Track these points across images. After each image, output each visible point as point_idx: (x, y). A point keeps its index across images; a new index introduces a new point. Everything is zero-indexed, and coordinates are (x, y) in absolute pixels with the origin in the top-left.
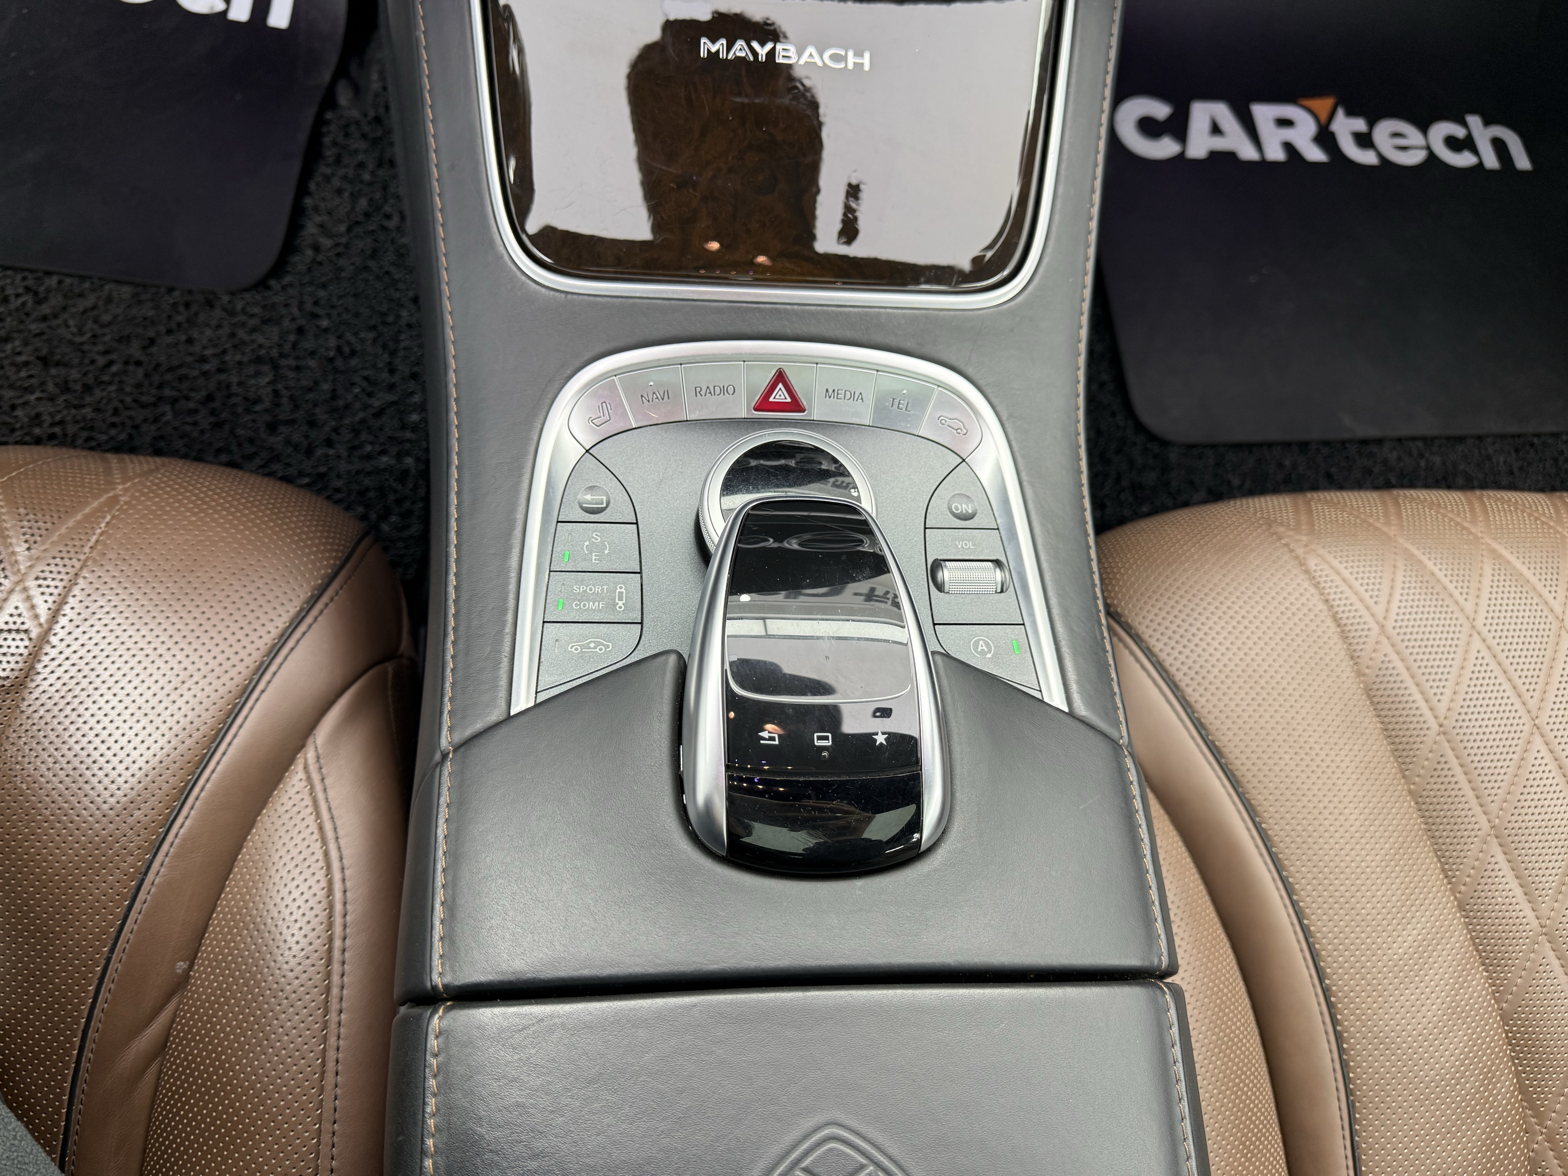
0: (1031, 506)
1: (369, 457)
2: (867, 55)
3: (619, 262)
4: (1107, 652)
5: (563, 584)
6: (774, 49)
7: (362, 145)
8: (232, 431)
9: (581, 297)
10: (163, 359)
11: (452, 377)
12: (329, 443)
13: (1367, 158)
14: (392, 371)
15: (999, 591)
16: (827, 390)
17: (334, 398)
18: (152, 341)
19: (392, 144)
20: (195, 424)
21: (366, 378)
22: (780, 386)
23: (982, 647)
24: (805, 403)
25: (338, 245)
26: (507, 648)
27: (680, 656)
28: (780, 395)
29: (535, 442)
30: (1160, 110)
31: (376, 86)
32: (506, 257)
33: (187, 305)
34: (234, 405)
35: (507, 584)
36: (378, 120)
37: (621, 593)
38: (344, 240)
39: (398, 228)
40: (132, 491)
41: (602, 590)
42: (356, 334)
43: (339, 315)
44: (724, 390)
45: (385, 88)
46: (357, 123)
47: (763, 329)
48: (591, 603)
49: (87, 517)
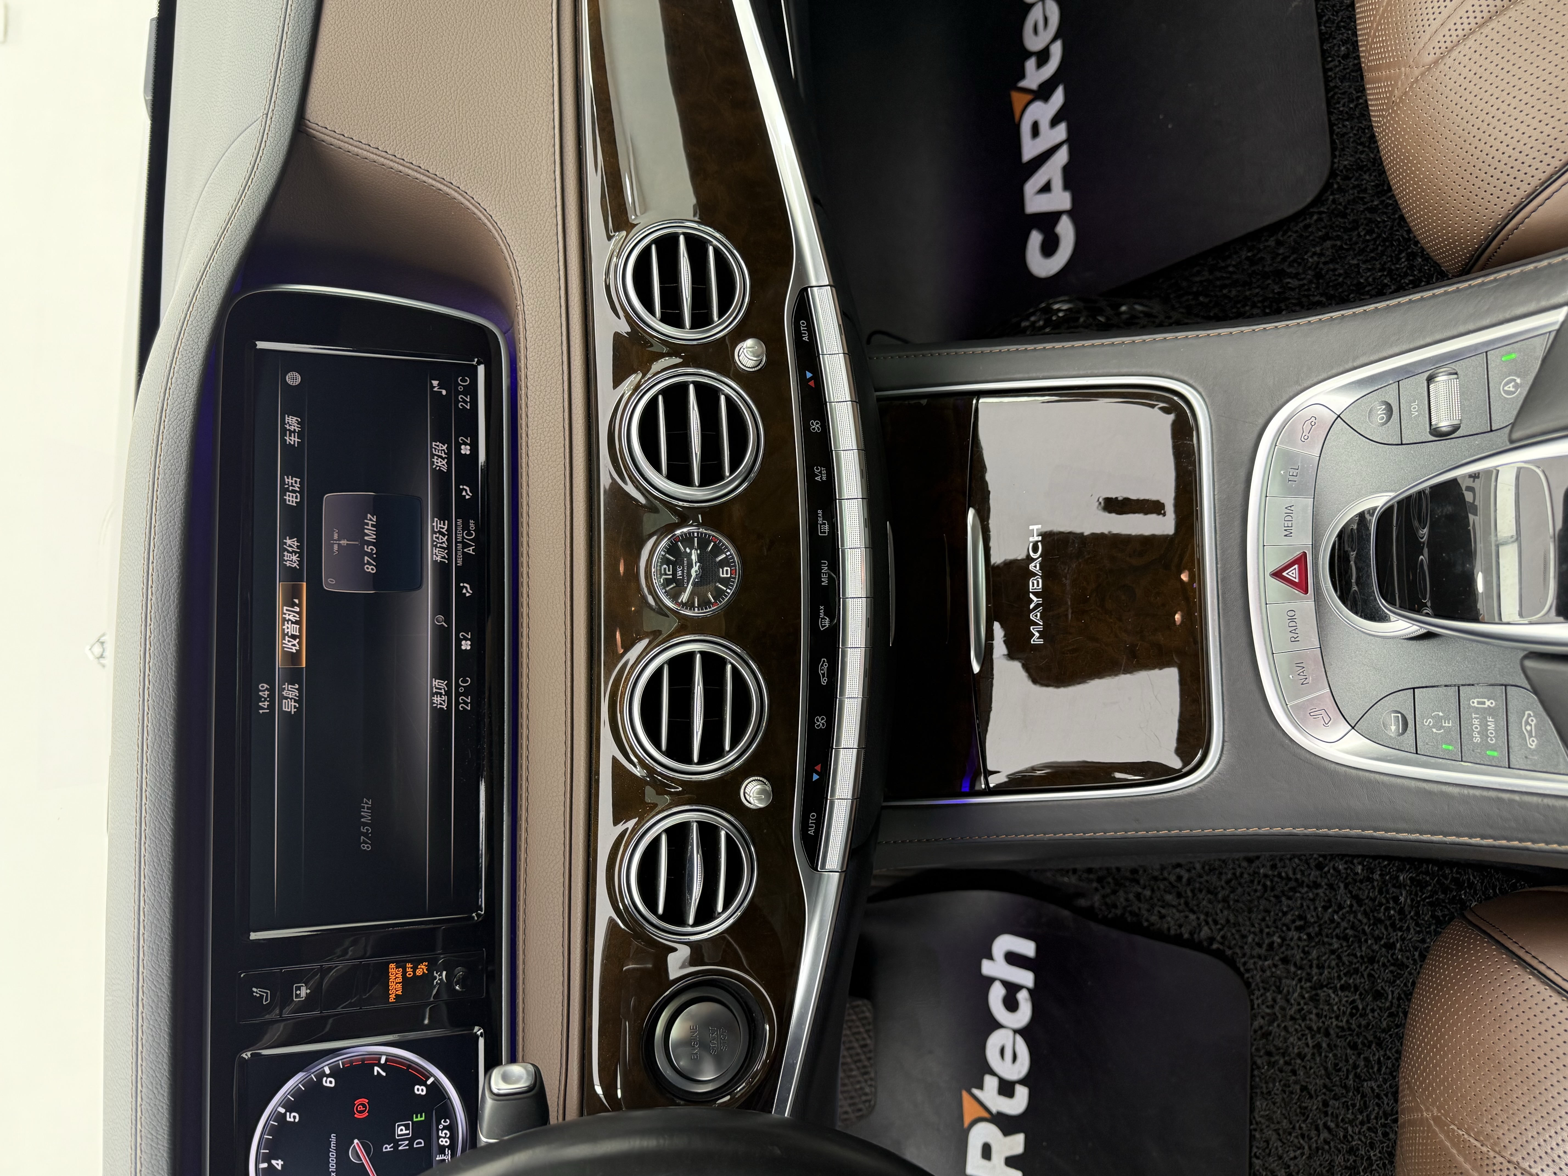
0: (1376, 357)
1: (1401, 912)
2: (1031, 527)
3: (1196, 701)
4: (1508, 274)
5: (1473, 751)
6: (1033, 593)
7: (1121, 893)
8: (1383, 1031)
9: (1226, 730)
10: (1320, 1082)
11: (1298, 831)
12: (1390, 946)
13: (1057, 50)
14: (1317, 885)
15: (1455, 376)
16: (1286, 536)
17: (1346, 938)
18: (1304, 1088)
19: (1118, 869)
20: (1379, 1062)
21: (1325, 908)
22: (1284, 574)
23: (1510, 387)
24: (1298, 553)
25: (1207, 923)
26: (1535, 799)
27: (1526, 657)
28: (1293, 573)
29: (1347, 769)
30: (1035, 239)
31: (1073, 879)
32: (1200, 785)
33: (1269, 1054)
34: (1359, 1026)
35: (1474, 796)
36: (1100, 880)
37: (1479, 703)
38: (1202, 917)
39: (1189, 871)
40: (1428, 1105)
41: (1476, 718)
42: (1285, 914)
43: (1268, 927)
44: (1292, 619)
45: (1075, 871)
46: (1104, 897)
47: (1238, 590)
48: (1489, 728)
49: (1454, 1145)
